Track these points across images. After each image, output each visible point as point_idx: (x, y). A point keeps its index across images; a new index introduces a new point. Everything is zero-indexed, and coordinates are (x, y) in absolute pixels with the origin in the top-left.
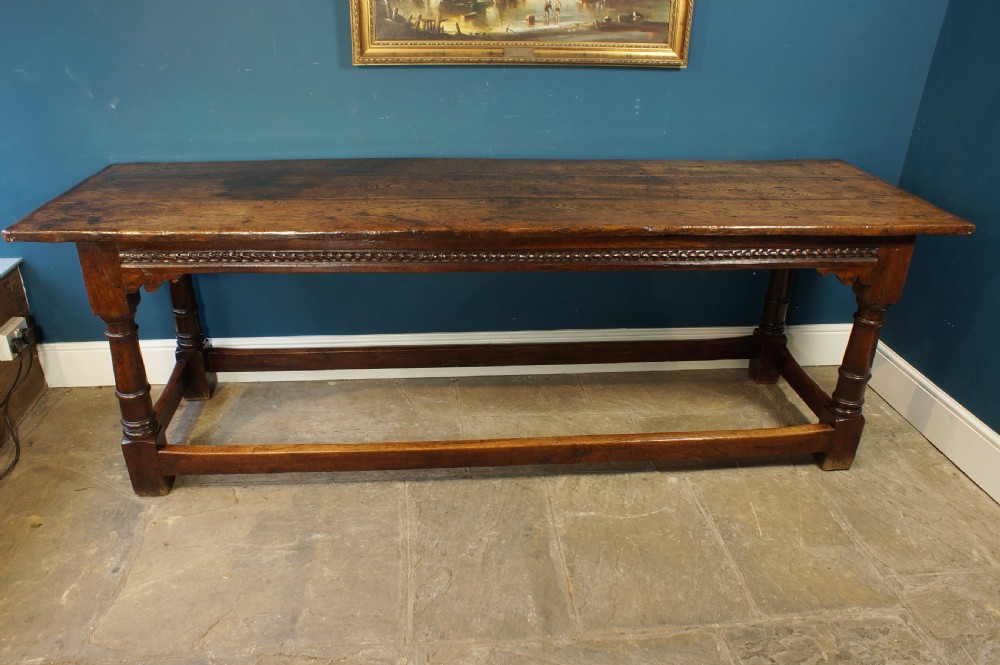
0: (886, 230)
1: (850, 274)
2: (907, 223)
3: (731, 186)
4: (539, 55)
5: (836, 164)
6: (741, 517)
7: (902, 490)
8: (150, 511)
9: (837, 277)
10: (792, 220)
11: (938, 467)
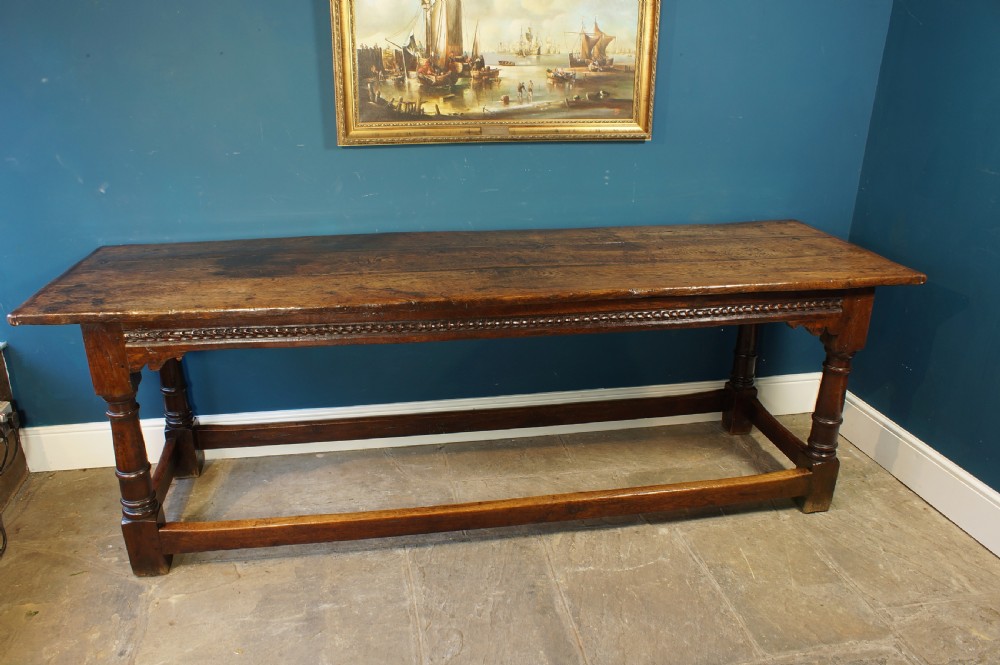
0: (849, 283)
1: (818, 326)
2: (867, 276)
3: (702, 248)
4: (514, 133)
5: (792, 224)
6: (732, 562)
7: (879, 527)
8: (151, 592)
9: (808, 329)
10: (763, 278)
11: (908, 503)
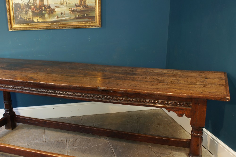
4: (60, 26)
